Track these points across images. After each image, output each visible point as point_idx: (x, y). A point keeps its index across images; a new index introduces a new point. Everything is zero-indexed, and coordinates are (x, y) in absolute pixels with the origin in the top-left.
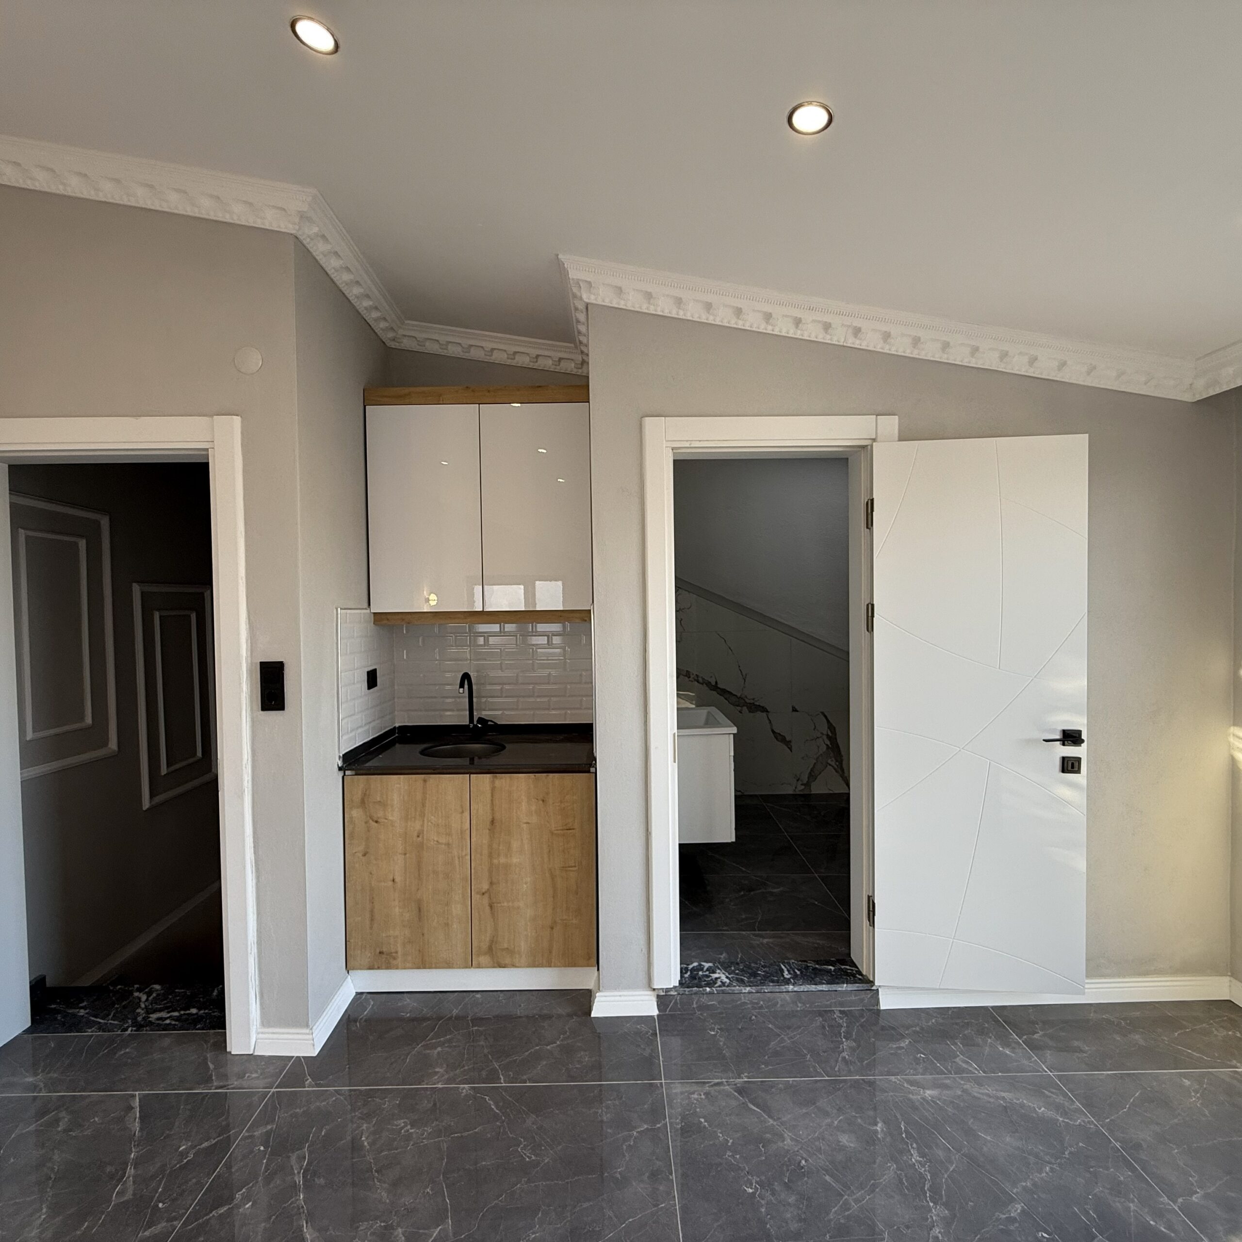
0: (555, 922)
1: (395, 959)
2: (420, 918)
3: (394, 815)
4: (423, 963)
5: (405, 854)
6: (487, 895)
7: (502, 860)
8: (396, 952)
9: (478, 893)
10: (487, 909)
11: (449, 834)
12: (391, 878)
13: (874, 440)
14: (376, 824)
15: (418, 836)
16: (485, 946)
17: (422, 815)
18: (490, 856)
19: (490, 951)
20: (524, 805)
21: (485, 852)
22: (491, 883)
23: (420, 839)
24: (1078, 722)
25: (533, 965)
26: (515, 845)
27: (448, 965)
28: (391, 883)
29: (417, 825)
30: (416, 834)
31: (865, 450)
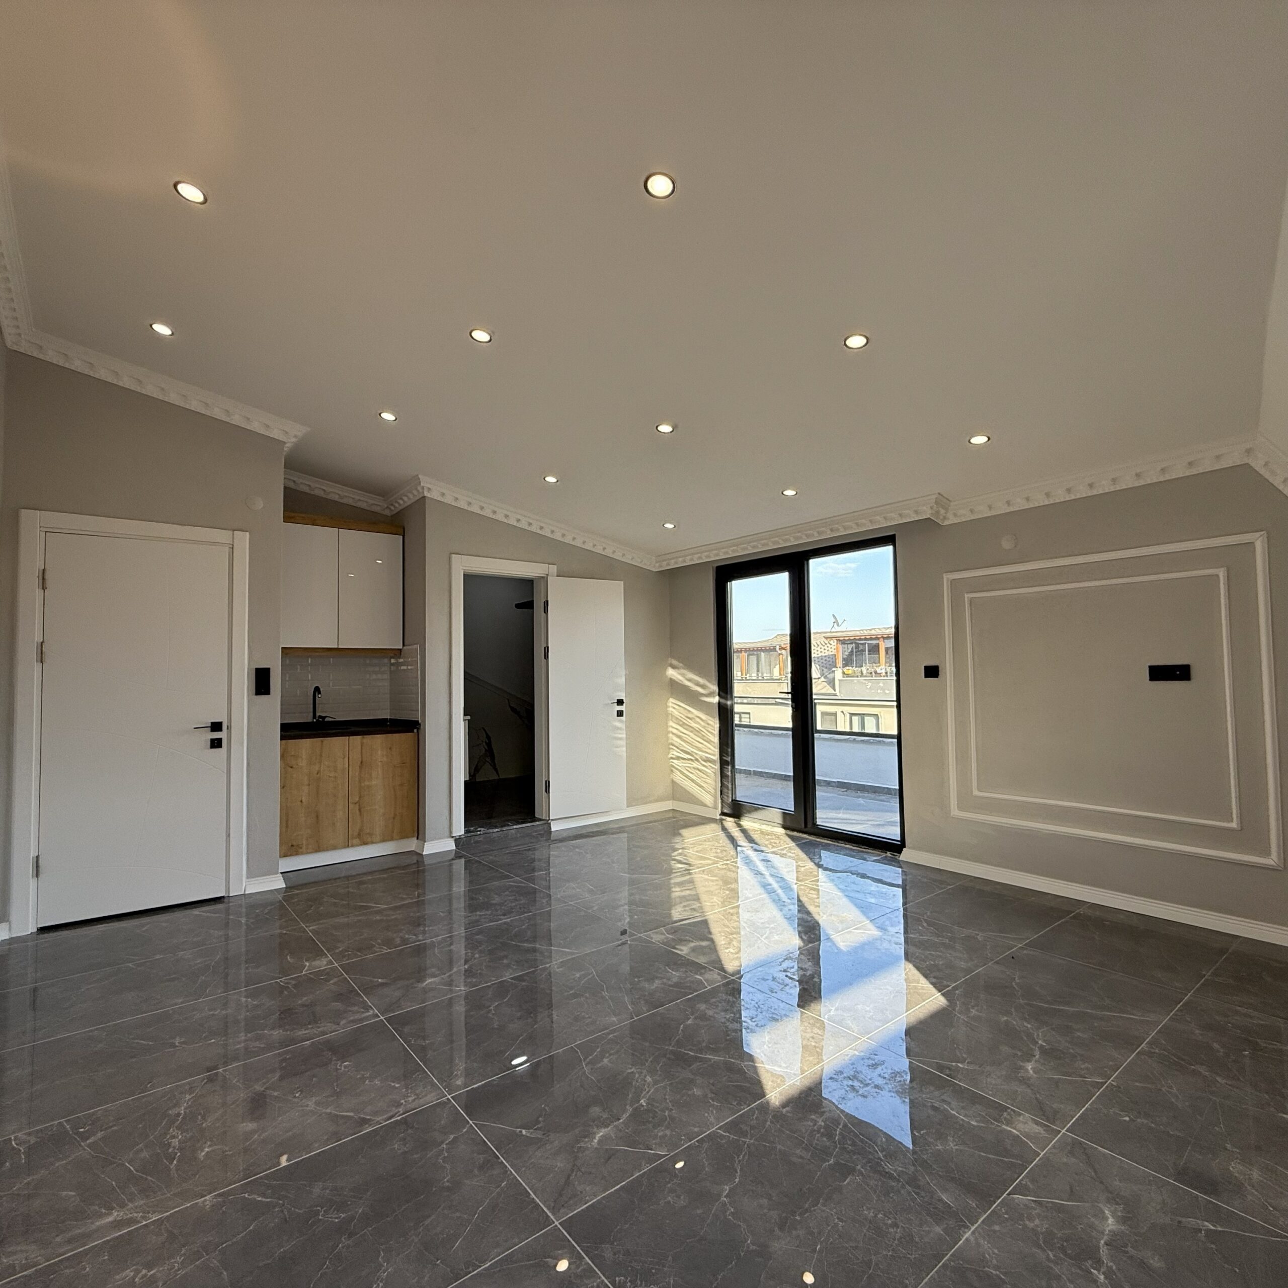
0: (395, 815)
1: (301, 848)
2: (317, 822)
3: (303, 763)
4: (318, 849)
5: (309, 785)
6: (358, 804)
7: (367, 783)
8: (302, 844)
9: (352, 803)
10: (357, 812)
11: (335, 771)
12: (300, 799)
13: (547, 575)
14: (291, 769)
15: (317, 774)
16: (356, 834)
17: (320, 762)
18: (360, 782)
19: (359, 835)
20: (379, 752)
21: (357, 779)
22: (360, 797)
23: (319, 775)
24: (622, 696)
25: (384, 840)
26: (374, 774)
27: (335, 848)
28: (299, 803)
29: (317, 767)
30: (316, 772)
31: (544, 579)
